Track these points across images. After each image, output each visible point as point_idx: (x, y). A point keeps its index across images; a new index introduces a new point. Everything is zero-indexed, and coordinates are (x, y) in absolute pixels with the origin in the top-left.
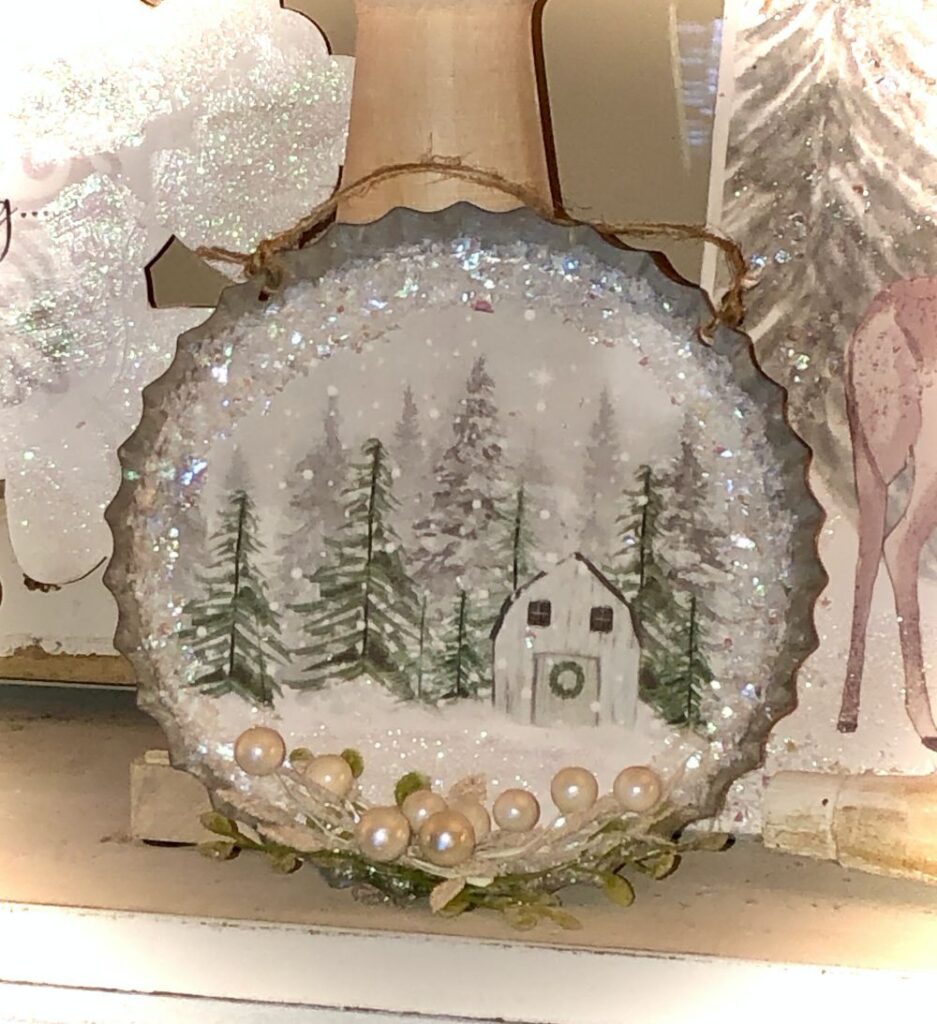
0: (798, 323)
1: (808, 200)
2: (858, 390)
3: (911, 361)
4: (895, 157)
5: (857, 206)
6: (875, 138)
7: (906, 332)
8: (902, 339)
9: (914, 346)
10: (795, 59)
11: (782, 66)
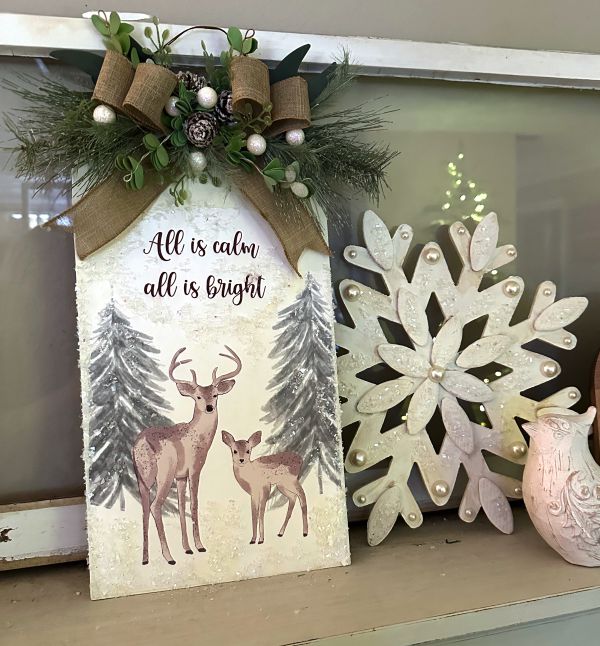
0: (115, 445)
1: (113, 407)
2: (137, 463)
3: (152, 452)
6: (133, 387)
7: (150, 444)
8: (149, 446)
9: (153, 448)
10: (103, 364)
11: (100, 366)
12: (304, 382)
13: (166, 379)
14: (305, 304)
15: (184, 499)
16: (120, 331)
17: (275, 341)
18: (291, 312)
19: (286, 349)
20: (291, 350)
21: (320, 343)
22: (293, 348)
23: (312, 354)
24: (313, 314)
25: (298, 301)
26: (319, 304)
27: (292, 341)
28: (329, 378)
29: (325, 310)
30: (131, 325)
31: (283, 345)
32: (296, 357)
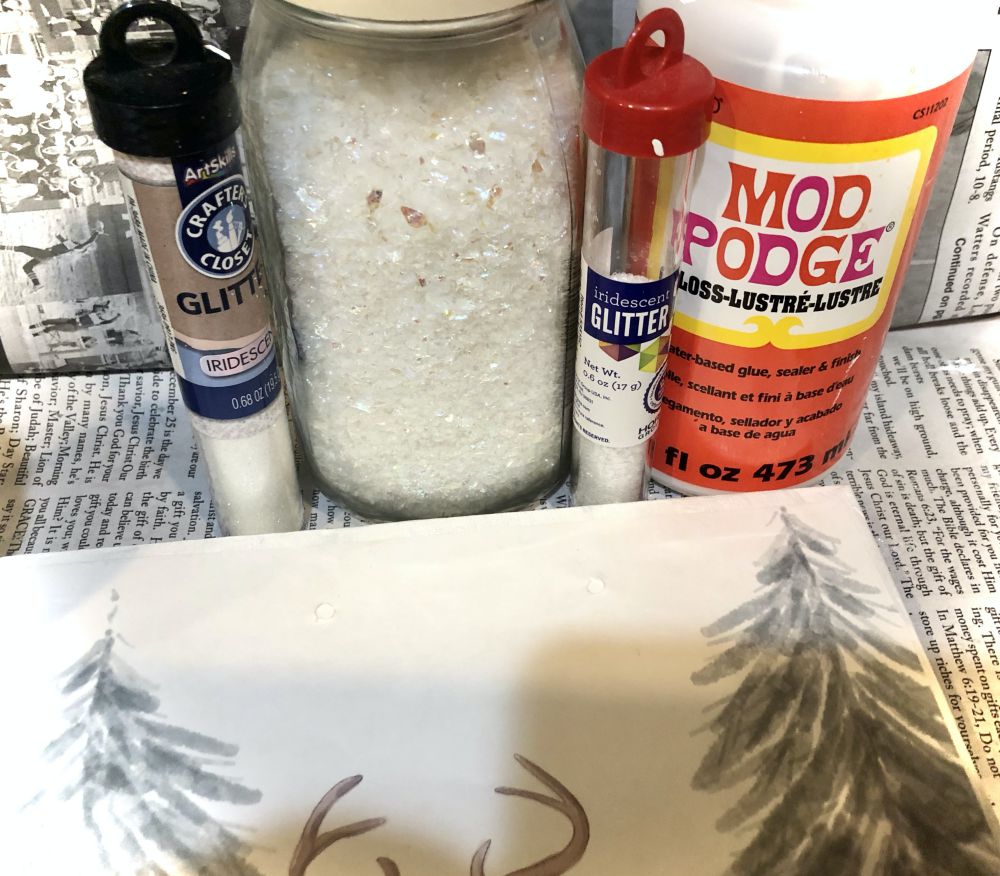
14: (797, 595)
16: (117, 732)
17: (713, 726)
18: (748, 623)
19: (758, 749)
20: (782, 754)
21: (889, 719)
22: (786, 744)
23: (870, 761)
24: (834, 622)
25: (769, 588)
26: (847, 591)
27: (776, 719)
28: (971, 848)
29: (878, 610)
30: (159, 710)
31: (745, 738)
32: (804, 776)
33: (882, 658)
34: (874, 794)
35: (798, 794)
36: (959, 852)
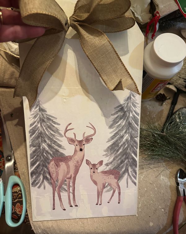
1: (40, 148)
2: (50, 171)
3: (57, 167)
4: (51, 142)
5: (47, 148)
7: (56, 164)
8: (55, 165)
10: (36, 129)
11: (34, 130)
12: (124, 140)
13: (63, 137)
14: (128, 104)
15: (69, 187)
16: (43, 115)
17: (112, 121)
18: (120, 107)
19: (116, 125)
20: (119, 125)
21: (133, 123)
22: (120, 124)
23: (129, 128)
24: (131, 109)
25: (125, 102)
26: (135, 104)
27: (120, 121)
28: (135, 139)
29: (137, 107)
30: (47, 112)
31: (115, 123)
32: (121, 128)
33: (135, 114)
34: (128, 131)
35: (120, 130)
36: (134, 139)
